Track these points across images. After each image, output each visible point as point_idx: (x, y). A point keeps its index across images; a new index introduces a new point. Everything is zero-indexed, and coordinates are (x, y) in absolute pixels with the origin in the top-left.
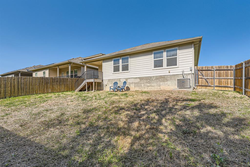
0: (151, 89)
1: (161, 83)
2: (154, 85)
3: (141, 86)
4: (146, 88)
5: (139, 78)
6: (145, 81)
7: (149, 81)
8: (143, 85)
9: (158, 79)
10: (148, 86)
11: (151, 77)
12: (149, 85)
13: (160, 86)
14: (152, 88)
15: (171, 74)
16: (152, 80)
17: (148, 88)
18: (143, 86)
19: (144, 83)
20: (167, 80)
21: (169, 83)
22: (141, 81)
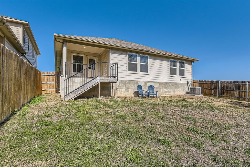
0: (168, 94)
1: (175, 89)
2: (171, 91)
3: (160, 91)
4: (164, 94)
5: (158, 82)
6: (164, 86)
7: (167, 86)
8: (162, 90)
9: (173, 86)
10: (166, 92)
11: (168, 83)
12: (167, 90)
13: (174, 92)
14: (170, 93)
15: (181, 82)
16: (169, 86)
17: (166, 94)
18: (162, 92)
19: (162, 89)
20: (179, 87)
21: (180, 89)
22: (160, 86)
